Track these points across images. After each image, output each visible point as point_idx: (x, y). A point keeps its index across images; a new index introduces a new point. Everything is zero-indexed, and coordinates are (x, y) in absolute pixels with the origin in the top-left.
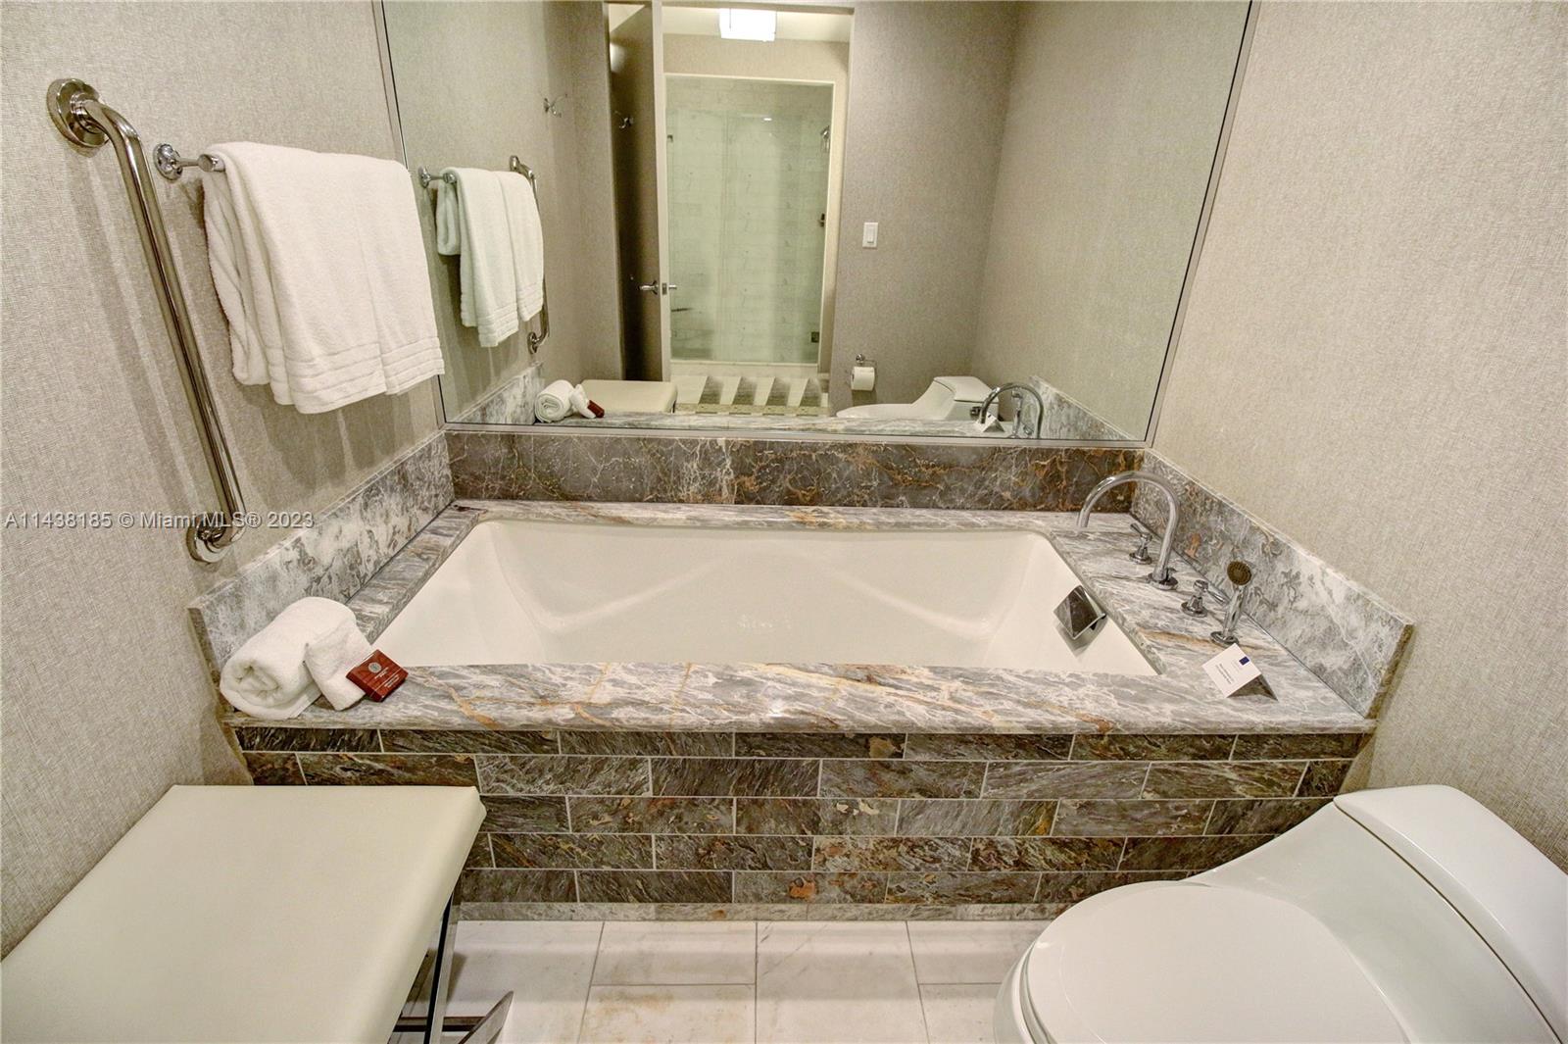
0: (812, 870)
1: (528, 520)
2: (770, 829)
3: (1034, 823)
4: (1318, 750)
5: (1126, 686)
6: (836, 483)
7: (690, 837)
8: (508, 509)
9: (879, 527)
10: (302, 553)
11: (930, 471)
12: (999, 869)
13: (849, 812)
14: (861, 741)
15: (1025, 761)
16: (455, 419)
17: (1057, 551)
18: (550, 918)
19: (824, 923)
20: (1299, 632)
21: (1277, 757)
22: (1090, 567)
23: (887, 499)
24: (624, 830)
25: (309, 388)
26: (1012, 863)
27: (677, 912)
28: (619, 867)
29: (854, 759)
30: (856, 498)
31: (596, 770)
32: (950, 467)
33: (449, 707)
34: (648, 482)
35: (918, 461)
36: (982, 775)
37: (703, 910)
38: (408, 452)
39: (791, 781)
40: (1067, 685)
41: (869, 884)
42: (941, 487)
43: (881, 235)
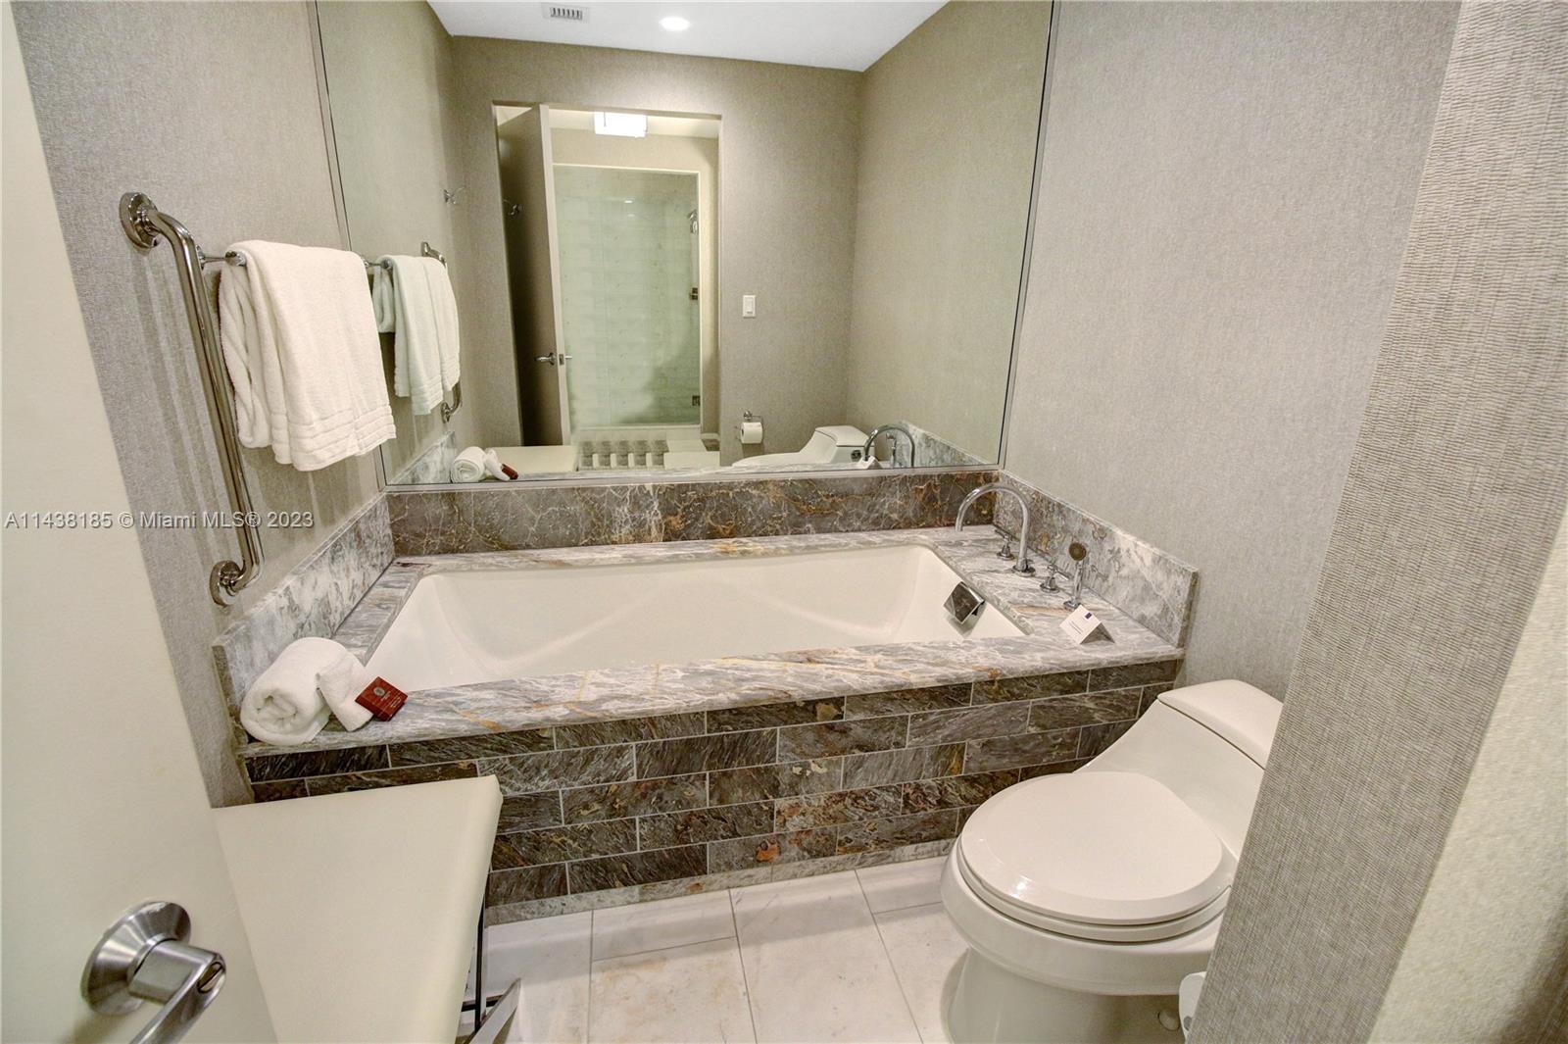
0: (775, 833)
1: (471, 570)
2: (738, 798)
3: (949, 764)
4: (1148, 677)
5: (1007, 644)
6: (751, 516)
7: (669, 815)
8: (452, 562)
9: (792, 551)
10: (291, 600)
11: (830, 500)
12: (926, 810)
13: (803, 773)
14: (810, 707)
15: (939, 711)
16: (392, 482)
17: (940, 557)
18: (542, 915)
19: (786, 882)
20: (1125, 593)
21: (1120, 686)
22: (968, 566)
23: (796, 528)
24: (611, 816)
25: (309, 448)
26: (935, 803)
27: (658, 892)
28: (606, 854)
29: (805, 724)
30: (769, 529)
31: (587, 762)
32: (847, 496)
33: (454, 718)
34: (583, 527)
35: (820, 493)
36: (906, 726)
37: (681, 885)
38: (358, 512)
39: (755, 751)
40: (963, 648)
41: (822, 839)
42: (840, 513)
43: (758, 304)
